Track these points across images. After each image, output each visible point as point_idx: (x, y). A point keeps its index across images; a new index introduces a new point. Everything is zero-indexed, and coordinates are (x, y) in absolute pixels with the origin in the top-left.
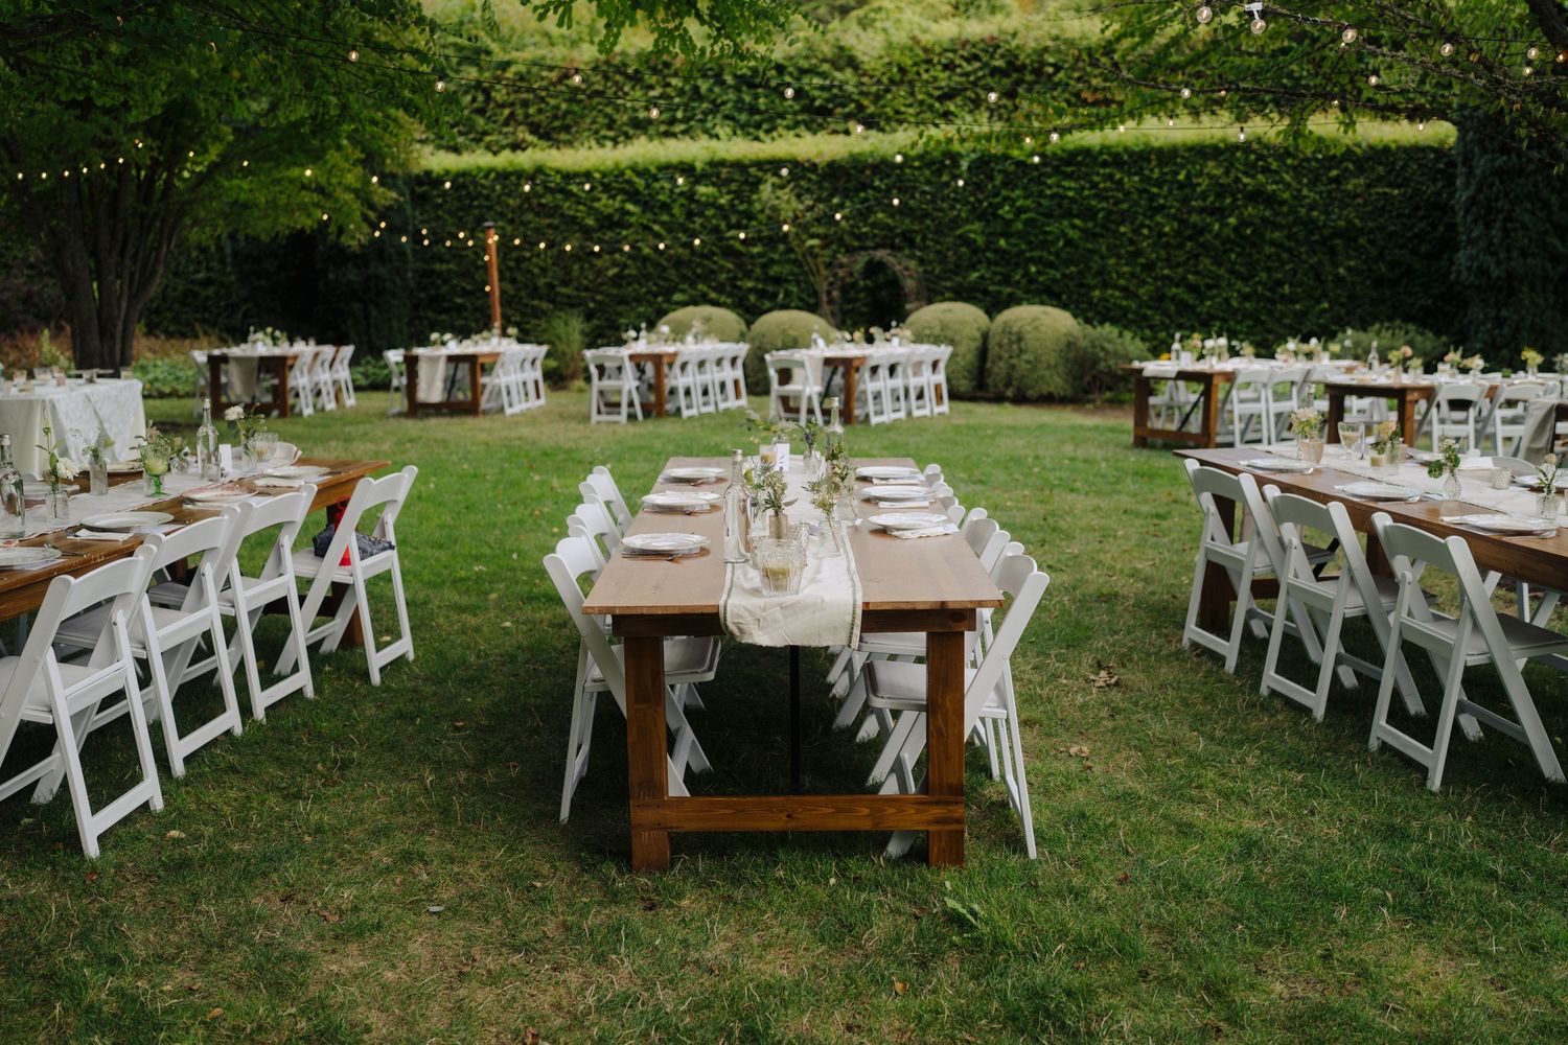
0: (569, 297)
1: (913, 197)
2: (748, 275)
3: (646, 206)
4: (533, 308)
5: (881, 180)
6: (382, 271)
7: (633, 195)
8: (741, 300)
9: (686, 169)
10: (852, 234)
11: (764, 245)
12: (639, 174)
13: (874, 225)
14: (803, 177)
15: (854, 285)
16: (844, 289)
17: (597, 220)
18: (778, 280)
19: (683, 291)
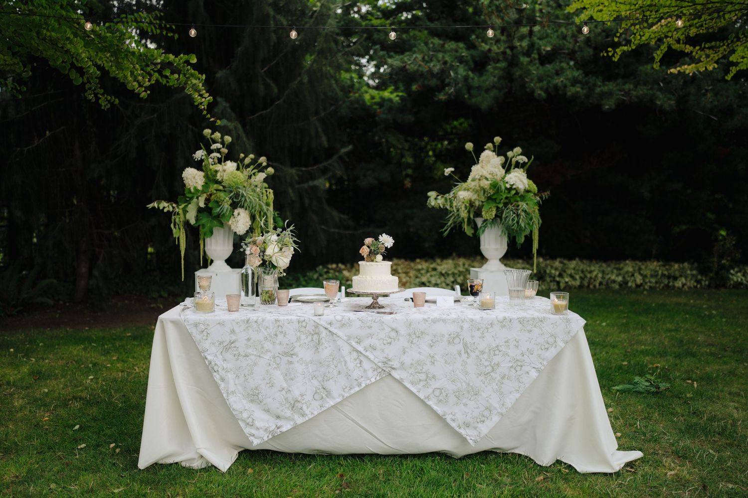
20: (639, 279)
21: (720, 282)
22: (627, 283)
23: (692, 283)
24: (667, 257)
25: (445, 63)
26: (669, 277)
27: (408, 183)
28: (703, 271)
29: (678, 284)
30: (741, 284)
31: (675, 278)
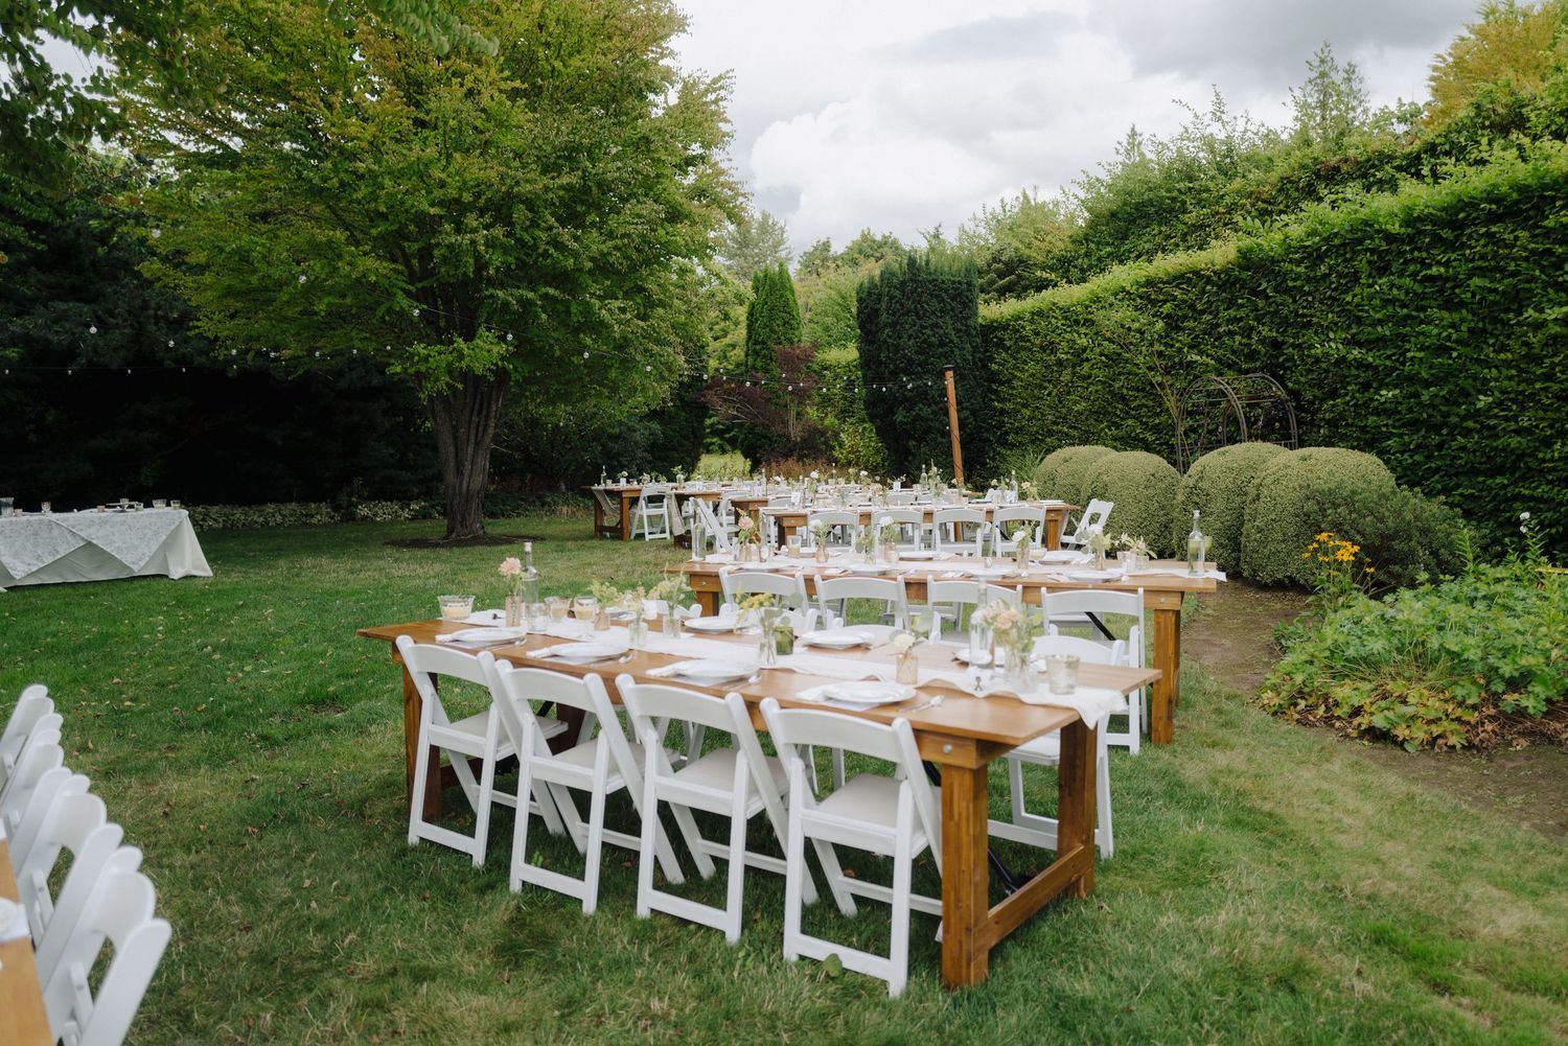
20: (279, 518)
21: (350, 518)
22: (267, 523)
23: (326, 519)
24: (304, 499)
25: (73, 334)
26: (306, 516)
27: (32, 437)
28: (336, 508)
29: (314, 521)
30: (367, 517)
31: (312, 516)
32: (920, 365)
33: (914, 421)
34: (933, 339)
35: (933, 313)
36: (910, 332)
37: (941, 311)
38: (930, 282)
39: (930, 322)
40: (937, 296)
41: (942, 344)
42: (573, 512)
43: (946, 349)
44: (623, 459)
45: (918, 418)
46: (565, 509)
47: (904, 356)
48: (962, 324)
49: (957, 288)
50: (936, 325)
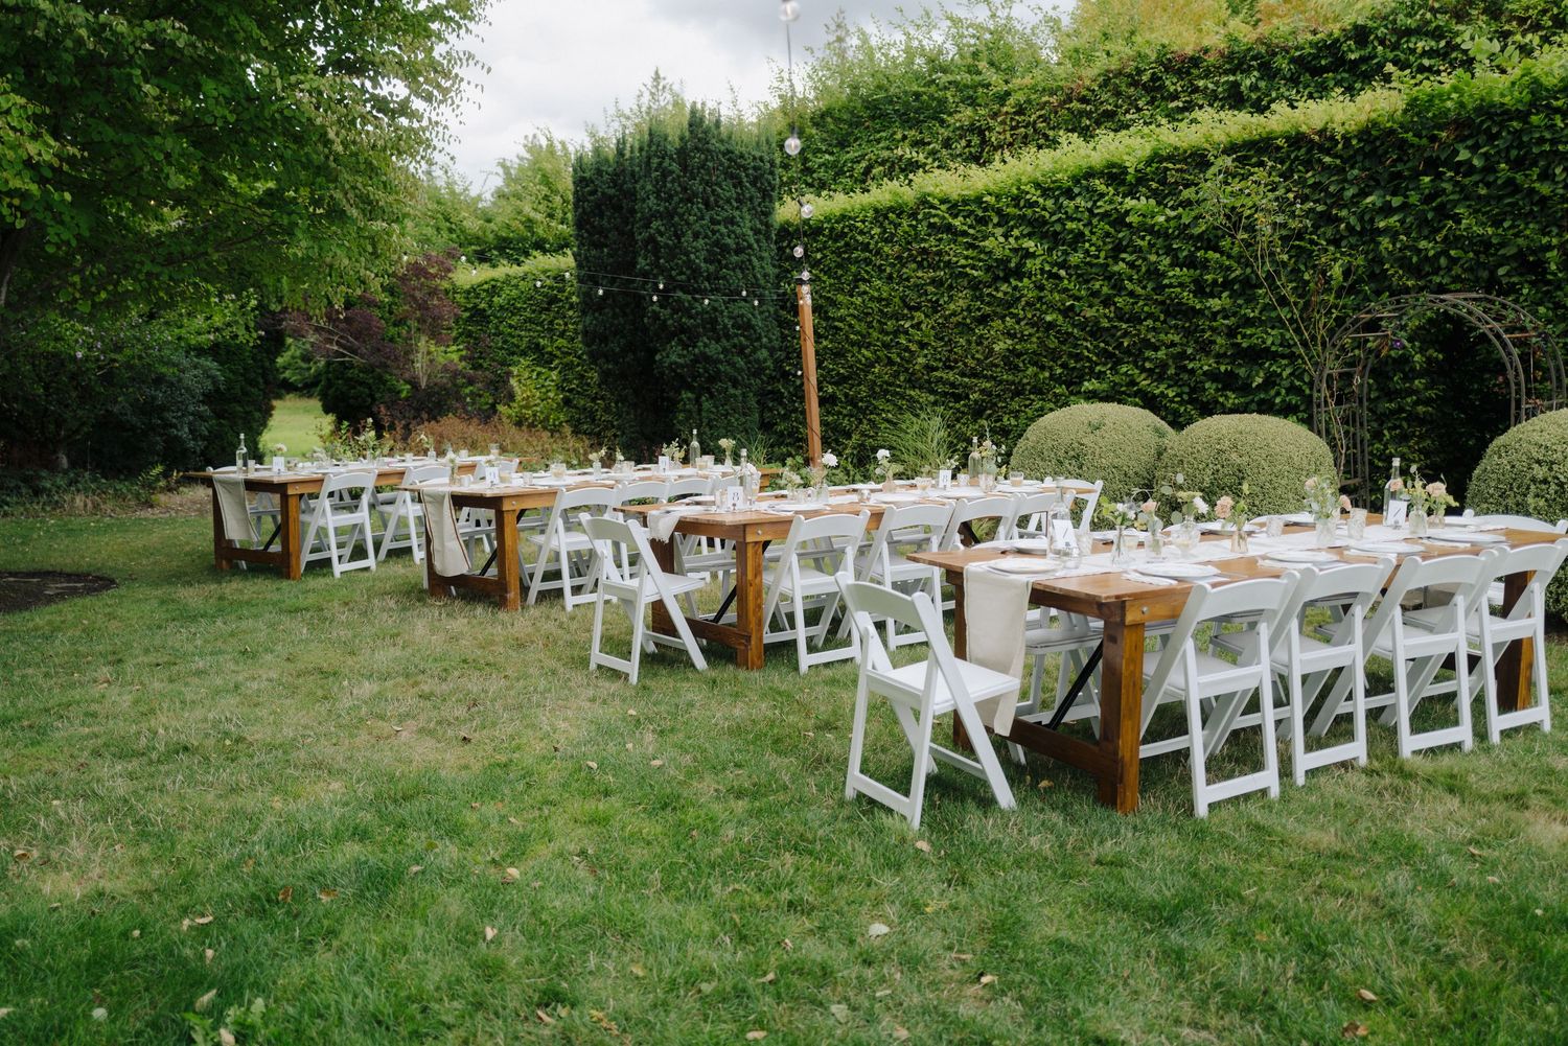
0: (953, 385)
1: (1546, 176)
2: (1205, 348)
3: (1055, 239)
4: (911, 399)
5: (1474, 149)
6: (714, 349)
7: (1038, 227)
8: (1193, 390)
9: (1114, 174)
10: (1403, 263)
11: (1233, 295)
12: (1046, 192)
13: (1452, 241)
14: (1308, 164)
15: (1405, 359)
16: (1380, 372)
17: (988, 269)
18: (1256, 355)
19: (1100, 376)
32: (708, 279)
33: (696, 361)
34: (729, 241)
35: (728, 201)
36: (697, 227)
37: (738, 200)
38: (724, 154)
39: (725, 214)
40: (732, 177)
41: (739, 251)
42: (96, 506)
43: (744, 257)
44: (169, 415)
45: (706, 358)
46: (79, 501)
47: (689, 263)
48: (761, 223)
49: (759, 168)
50: (731, 221)
